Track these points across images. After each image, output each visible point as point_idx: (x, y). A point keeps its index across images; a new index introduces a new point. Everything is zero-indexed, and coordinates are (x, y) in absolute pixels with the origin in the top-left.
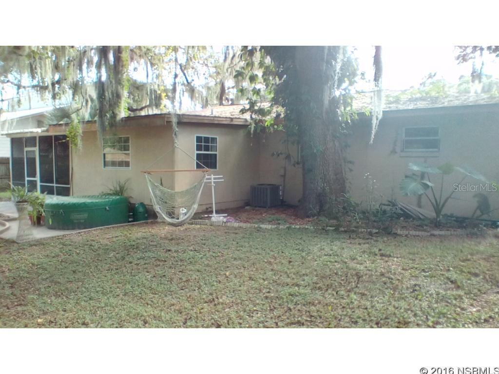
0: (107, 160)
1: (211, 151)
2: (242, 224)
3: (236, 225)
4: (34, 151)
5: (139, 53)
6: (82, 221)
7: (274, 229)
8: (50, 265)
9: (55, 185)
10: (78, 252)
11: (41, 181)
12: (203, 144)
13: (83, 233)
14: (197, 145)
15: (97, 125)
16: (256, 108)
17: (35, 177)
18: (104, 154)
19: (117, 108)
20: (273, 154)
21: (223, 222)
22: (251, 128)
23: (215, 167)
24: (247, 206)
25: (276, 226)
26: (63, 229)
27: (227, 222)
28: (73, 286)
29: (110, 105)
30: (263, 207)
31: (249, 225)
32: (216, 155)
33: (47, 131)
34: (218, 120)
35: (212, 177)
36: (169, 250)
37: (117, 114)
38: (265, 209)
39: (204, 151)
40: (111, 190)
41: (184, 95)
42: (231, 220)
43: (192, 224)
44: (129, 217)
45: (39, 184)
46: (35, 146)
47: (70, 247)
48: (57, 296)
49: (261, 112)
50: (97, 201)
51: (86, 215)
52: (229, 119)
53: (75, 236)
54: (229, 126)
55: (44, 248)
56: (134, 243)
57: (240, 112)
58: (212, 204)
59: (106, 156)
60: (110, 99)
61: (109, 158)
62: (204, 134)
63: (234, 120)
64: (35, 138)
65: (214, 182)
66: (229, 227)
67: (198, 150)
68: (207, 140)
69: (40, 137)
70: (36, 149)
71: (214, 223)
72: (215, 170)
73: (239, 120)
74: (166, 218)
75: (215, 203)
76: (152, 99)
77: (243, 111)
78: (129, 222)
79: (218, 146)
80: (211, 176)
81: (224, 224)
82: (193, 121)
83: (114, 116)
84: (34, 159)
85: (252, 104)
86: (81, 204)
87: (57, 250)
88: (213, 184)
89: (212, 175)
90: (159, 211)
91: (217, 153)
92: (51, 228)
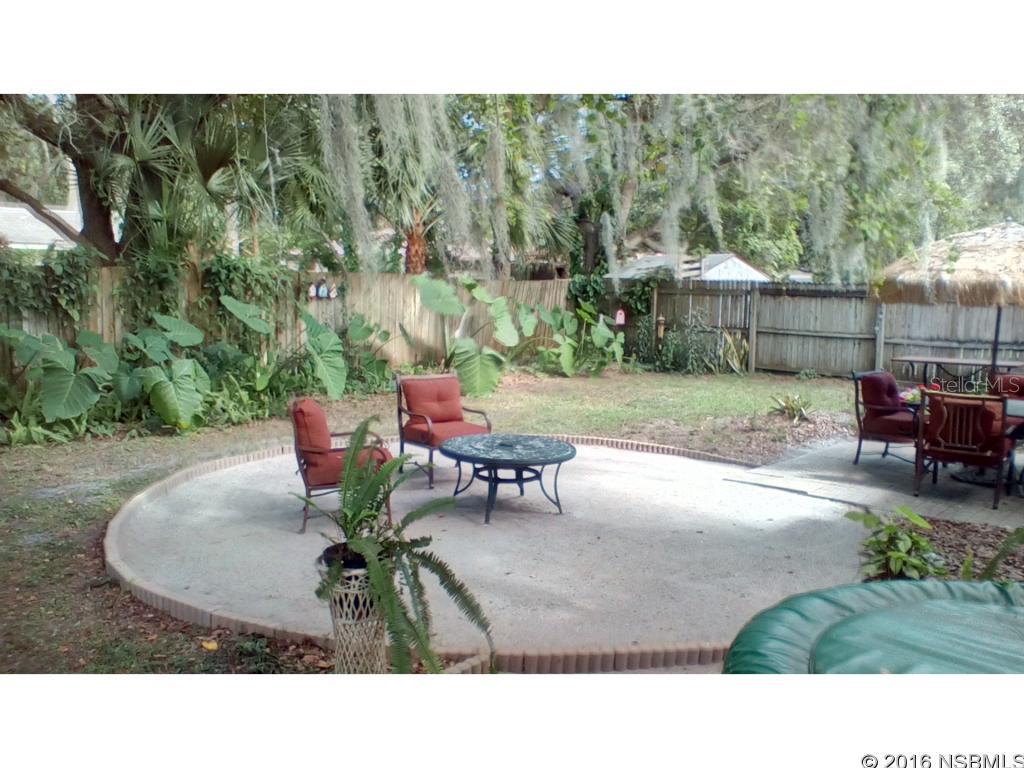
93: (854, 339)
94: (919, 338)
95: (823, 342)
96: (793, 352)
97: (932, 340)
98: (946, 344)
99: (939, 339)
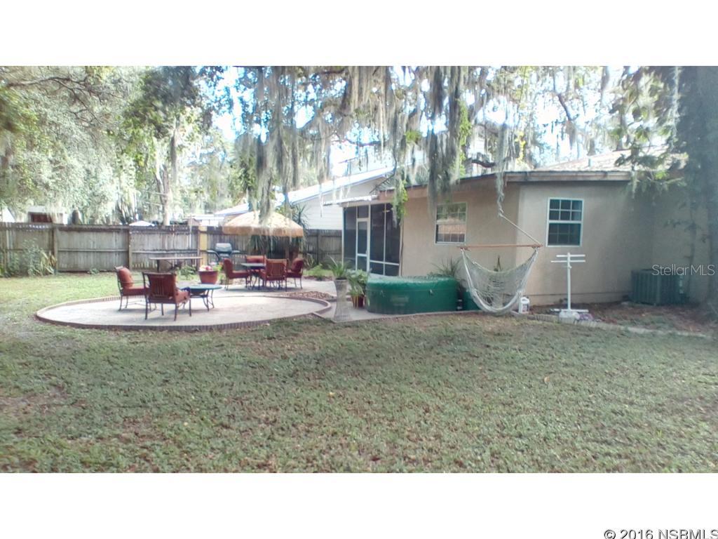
0: (439, 233)
1: (573, 219)
2: (603, 325)
3: (593, 324)
4: (366, 223)
5: (498, 88)
6: (402, 305)
7: (647, 334)
8: (358, 347)
9: (384, 263)
10: (388, 337)
11: (372, 258)
12: (560, 210)
13: (400, 319)
14: (551, 212)
15: (427, 190)
16: (641, 155)
17: (364, 252)
18: (437, 226)
19: (451, 167)
20: (666, 225)
21: (575, 319)
22: (632, 185)
23: (578, 243)
24: (626, 301)
25: (651, 331)
26: (382, 313)
27: (581, 319)
28: (371, 368)
29: (444, 165)
30: (648, 304)
31: (611, 326)
32: (579, 225)
33: (378, 198)
34: (583, 176)
35: (568, 256)
36: (488, 346)
37: (451, 175)
38: (651, 306)
39: (562, 219)
40: (441, 270)
41: (564, 137)
42: (587, 318)
43: (533, 319)
44: (458, 304)
45: (369, 261)
46: (367, 216)
47: (382, 332)
48: (353, 375)
49: (648, 161)
50: (420, 282)
51: (406, 299)
52: (600, 174)
53: (392, 321)
54: (602, 184)
55: (358, 330)
56: (451, 334)
57: (616, 162)
58: (567, 294)
59: (439, 227)
60: (443, 156)
61: (442, 231)
62: (562, 196)
63: (609, 174)
64: (367, 207)
65: (571, 264)
66: (583, 327)
67: (551, 218)
68: (566, 204)
69: (372, 206)
70: (368, 220)
71: (563, 321)
72: (578, 246)
73: (618, 174)
74: (484, 305)
75: (572, 294)
76: (512, 147)
77: (620, 161)
78: (457, 310)
79: (583, 213)
80: (566, 254)
81: (576, 322)
82: (545, 180)
83: (447, 177)
84: (366, 232)
85: (635, 150)
86: (403, 284)
87: (368, 333)
88: (569, 265)
89: (569, 254)
90: (476, 295)
91: (581, 222)
92: (371, 311)
93: (116, 252)
94: (148, 250)
95: (98, 254)
96: (81, 261)
97: (154, 250)
98: (161, 252)
99: (157, 250)
